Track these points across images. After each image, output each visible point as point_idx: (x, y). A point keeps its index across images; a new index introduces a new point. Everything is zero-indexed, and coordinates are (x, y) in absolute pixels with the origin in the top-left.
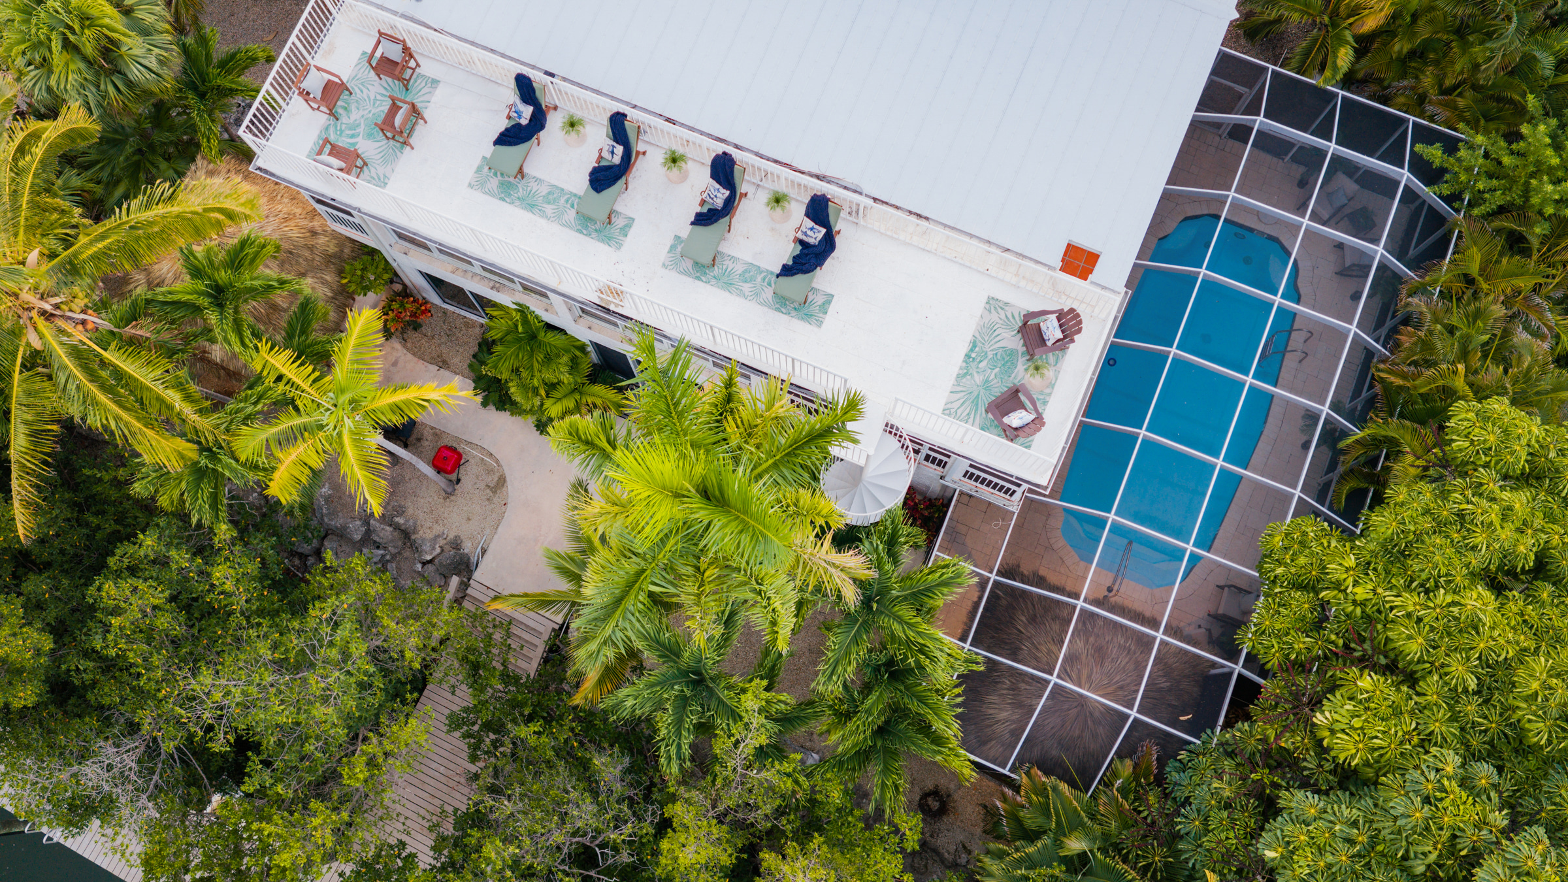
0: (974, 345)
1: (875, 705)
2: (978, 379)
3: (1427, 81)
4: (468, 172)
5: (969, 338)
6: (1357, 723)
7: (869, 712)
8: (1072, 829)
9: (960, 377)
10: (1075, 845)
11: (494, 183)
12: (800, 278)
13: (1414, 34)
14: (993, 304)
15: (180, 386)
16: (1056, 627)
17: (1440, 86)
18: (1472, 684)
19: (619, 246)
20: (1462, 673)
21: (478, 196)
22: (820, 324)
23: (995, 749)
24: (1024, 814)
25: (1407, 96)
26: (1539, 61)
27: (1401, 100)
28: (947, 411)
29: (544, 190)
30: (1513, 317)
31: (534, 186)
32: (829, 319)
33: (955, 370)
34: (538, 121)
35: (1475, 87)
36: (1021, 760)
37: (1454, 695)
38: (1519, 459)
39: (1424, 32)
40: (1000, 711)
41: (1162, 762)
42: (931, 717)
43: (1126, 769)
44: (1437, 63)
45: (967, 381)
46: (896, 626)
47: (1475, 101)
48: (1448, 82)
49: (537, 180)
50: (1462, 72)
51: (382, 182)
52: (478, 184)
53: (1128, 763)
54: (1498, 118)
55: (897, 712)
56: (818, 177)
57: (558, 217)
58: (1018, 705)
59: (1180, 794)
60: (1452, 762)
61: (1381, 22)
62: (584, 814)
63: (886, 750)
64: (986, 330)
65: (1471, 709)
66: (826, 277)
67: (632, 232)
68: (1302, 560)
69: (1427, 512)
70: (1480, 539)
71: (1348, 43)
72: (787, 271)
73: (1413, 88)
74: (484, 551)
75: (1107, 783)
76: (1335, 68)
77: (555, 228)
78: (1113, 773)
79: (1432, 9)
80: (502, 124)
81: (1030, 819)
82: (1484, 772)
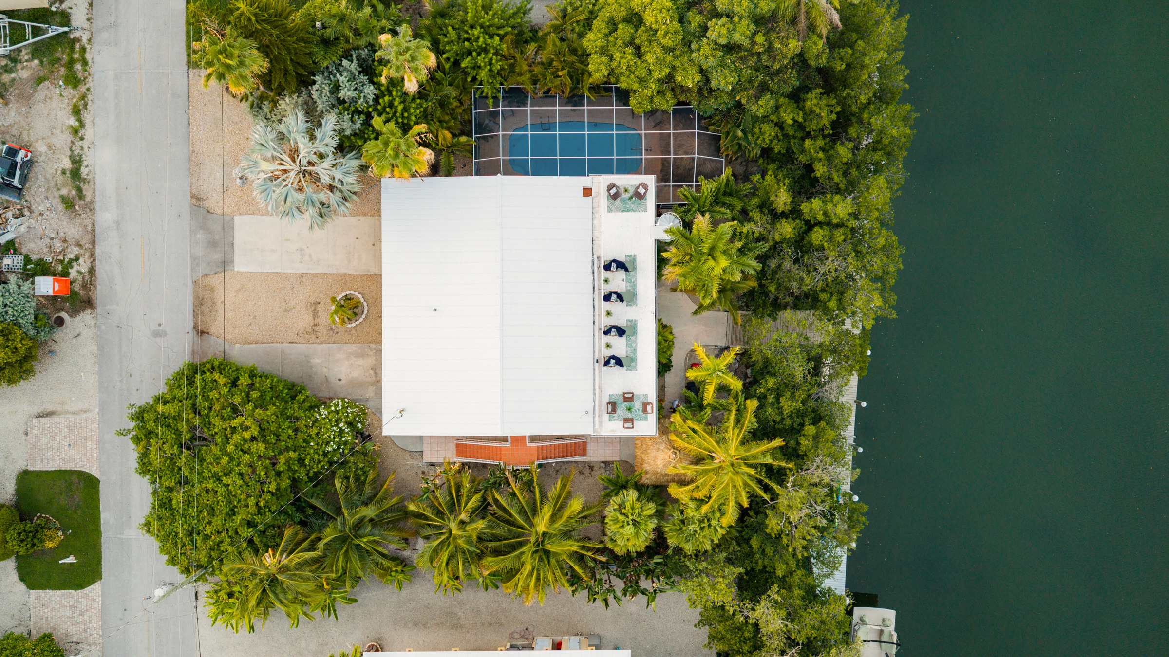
0: (623, 211)
1: (727, 200)
2: (633, 206)
4: (632, 373)
5: (622, 213)
6: (690, 77)
7: (729, 201)
8: (737, 137)
9: (634, 211)
10: (740, 134)
11: (633, 364)
12: (627, 265)
14: (610, 210)
15: (728, 419)
16: (678, 161)
18: (671, 54)
19: (636, 320)
20: (669, 58)
21: (638, 367)
22: (635, 255)
23: (718, 165)
24: (735, 150)
28: (646, 211)
29: (629, 349)
30: (534, 63)
31: (629, 353)
32: (633, 253)
33: (633, 213)
34: (613, 357)
36: (719, 157)
37: (676, 57)
38: (604, 59)
40: (708, 168)
41: (705, 118)
42: (723, 185)
43: (712, 128)
45: (634, 209)
46: (707, 202)
49: (627, 352)
51: (646, 396)
52: (635, 368)
53: (709, 127)
55: (725, 194)
56: (593, 273)
57: (635, 341)
58: (704, 163)
59: (714, 111)
60: (695, 54)
62: (787, 264)
63: (736, 193)
64: (618, 209)
65: (678, 53)
66: (622, 259)
67: (631, 319)
68: (645, 102)
69: (628, 77)
70: (632, 63)
72: (626, 270)
74: (716, 346)
75: (718, 131)
76: (467, 141)
77: (638, 341)
78: (714, 131)
80: (618, 367)
81: (736, 148)
82: (694, 46)
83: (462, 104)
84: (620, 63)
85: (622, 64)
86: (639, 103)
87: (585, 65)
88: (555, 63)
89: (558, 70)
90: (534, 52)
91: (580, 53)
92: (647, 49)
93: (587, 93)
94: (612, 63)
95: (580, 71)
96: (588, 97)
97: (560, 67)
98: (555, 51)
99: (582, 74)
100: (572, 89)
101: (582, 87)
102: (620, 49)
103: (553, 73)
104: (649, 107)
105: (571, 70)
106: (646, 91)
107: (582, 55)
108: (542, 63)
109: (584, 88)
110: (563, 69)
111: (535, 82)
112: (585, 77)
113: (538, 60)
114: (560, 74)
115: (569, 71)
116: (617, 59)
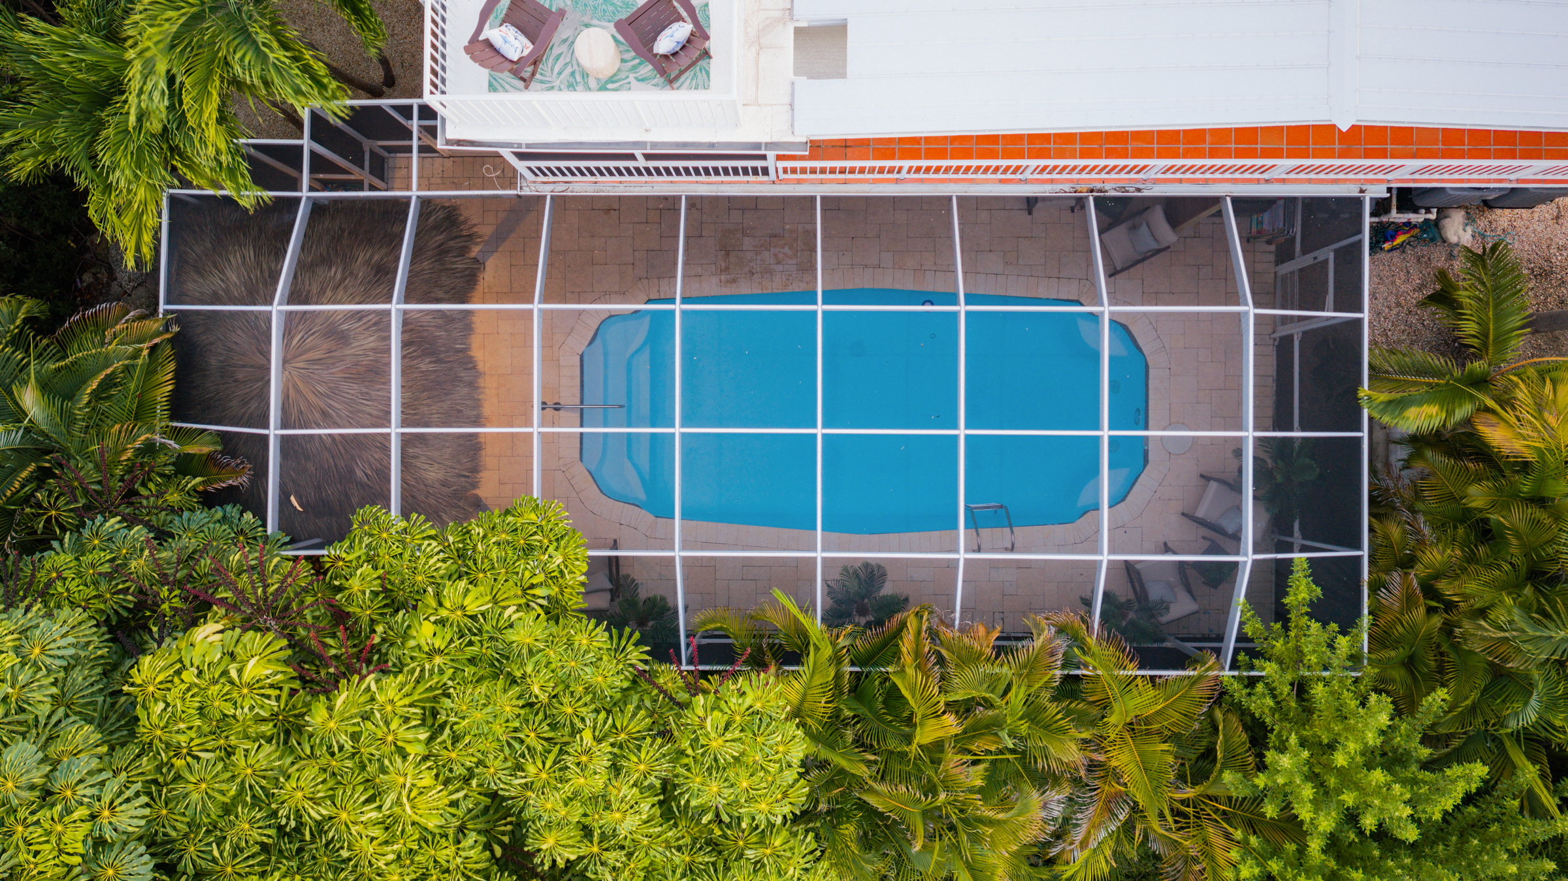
3: (1435, 556)
13: (1506, 507)
17: (1437, 576)
20: (301, 794)
25: (1403, 539)
26: (1526, 704)
27: (1395, 532)
30: (1076, 781)
35: (1448, 629)
38: (709, 794)
39: (1515, 519)
44: (1472, 559)
47: (1429, 637)
48: (1446, 588)
50: (1466, 597)
54: (1415, 679)
61: (1505, 452)
70: (537, 770)
71: (1451, 412)
73: (1421, 542)
76: (1399, 409)
79: (1558, 518)
83: (1429, 590)
84: (615, 769)
85: (601, 763)
86: (528, 550)
87: (823, 765)
88: (976, 777)
89: (962, 743)
90: (1078, 835)
91: (849, 830)
92: (446, 853)
93: (815, 627)
94: (664, 768)
95: (849, 735)
96: (807, 608)
97: (952, 758)
98: (975, 839)
99: (835, 721)
100: (886, 650)
101: (836, 659)
102: (612, 857)
103: (992, 727)
104: (478, 531)
105: (893, 744)
106: (473, 605)
107: (836, 816)
108: (1044, 780)
109: (827, 651)
110: (935, 750)
111: (1070, 687)
112: (821, 706)
113: (1057, 797)
114: (951, 724)
115: (908, 739)
116: (625, 790)
